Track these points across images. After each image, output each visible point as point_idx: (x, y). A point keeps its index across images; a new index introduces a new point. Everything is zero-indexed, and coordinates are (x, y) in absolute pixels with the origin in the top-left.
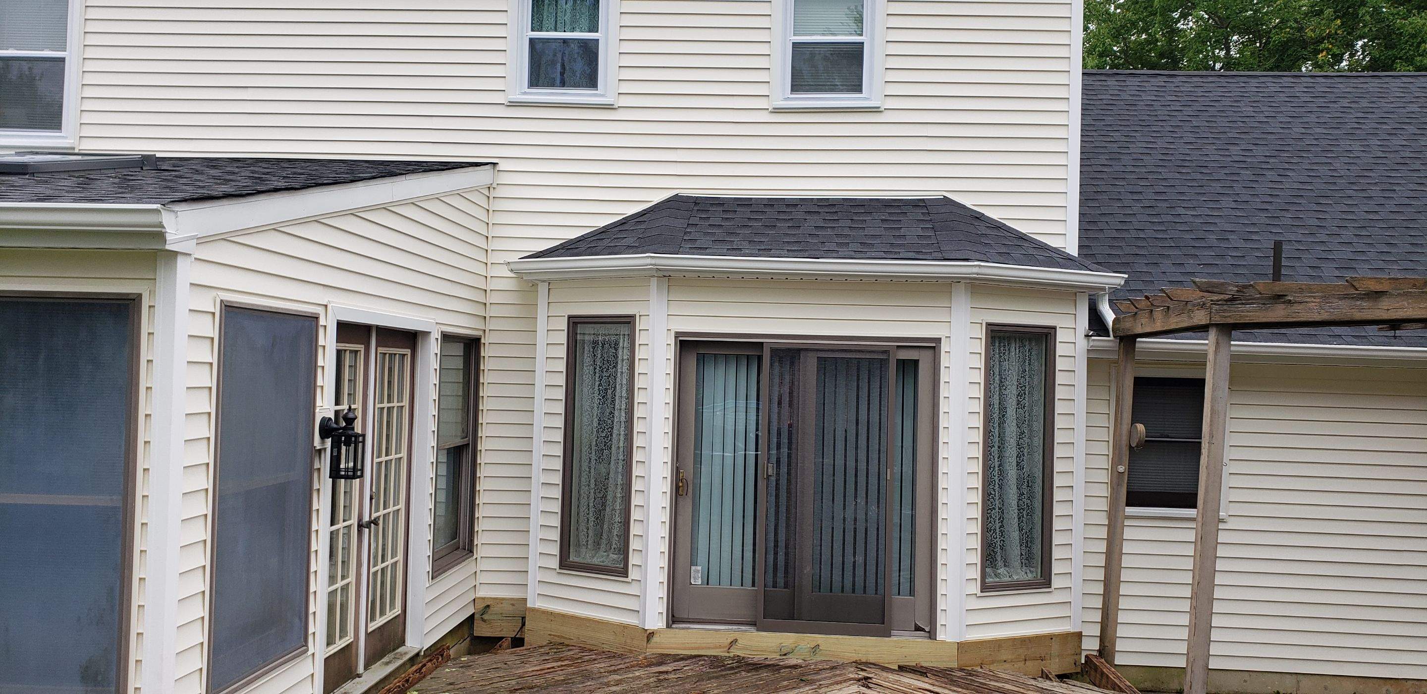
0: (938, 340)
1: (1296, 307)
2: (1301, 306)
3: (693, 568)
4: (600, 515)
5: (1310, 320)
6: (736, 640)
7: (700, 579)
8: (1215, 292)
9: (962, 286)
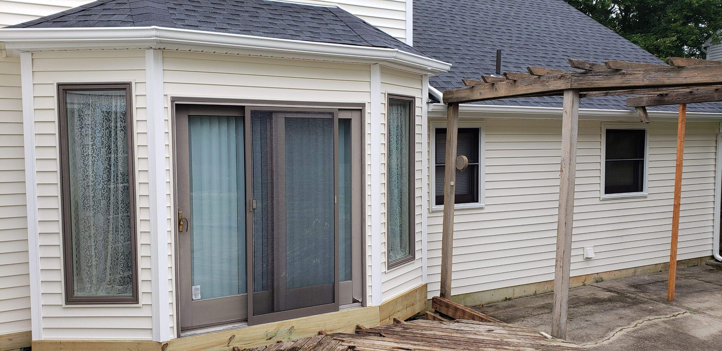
0: (363, 105)
1: (628, 77)
2: (631, 77)
3: (193, 287)
4: (102, 255)
5: (638, 85)
6: (234, 336)
7: (200, 295)
8: (581, 67)
9: (377, 68)
